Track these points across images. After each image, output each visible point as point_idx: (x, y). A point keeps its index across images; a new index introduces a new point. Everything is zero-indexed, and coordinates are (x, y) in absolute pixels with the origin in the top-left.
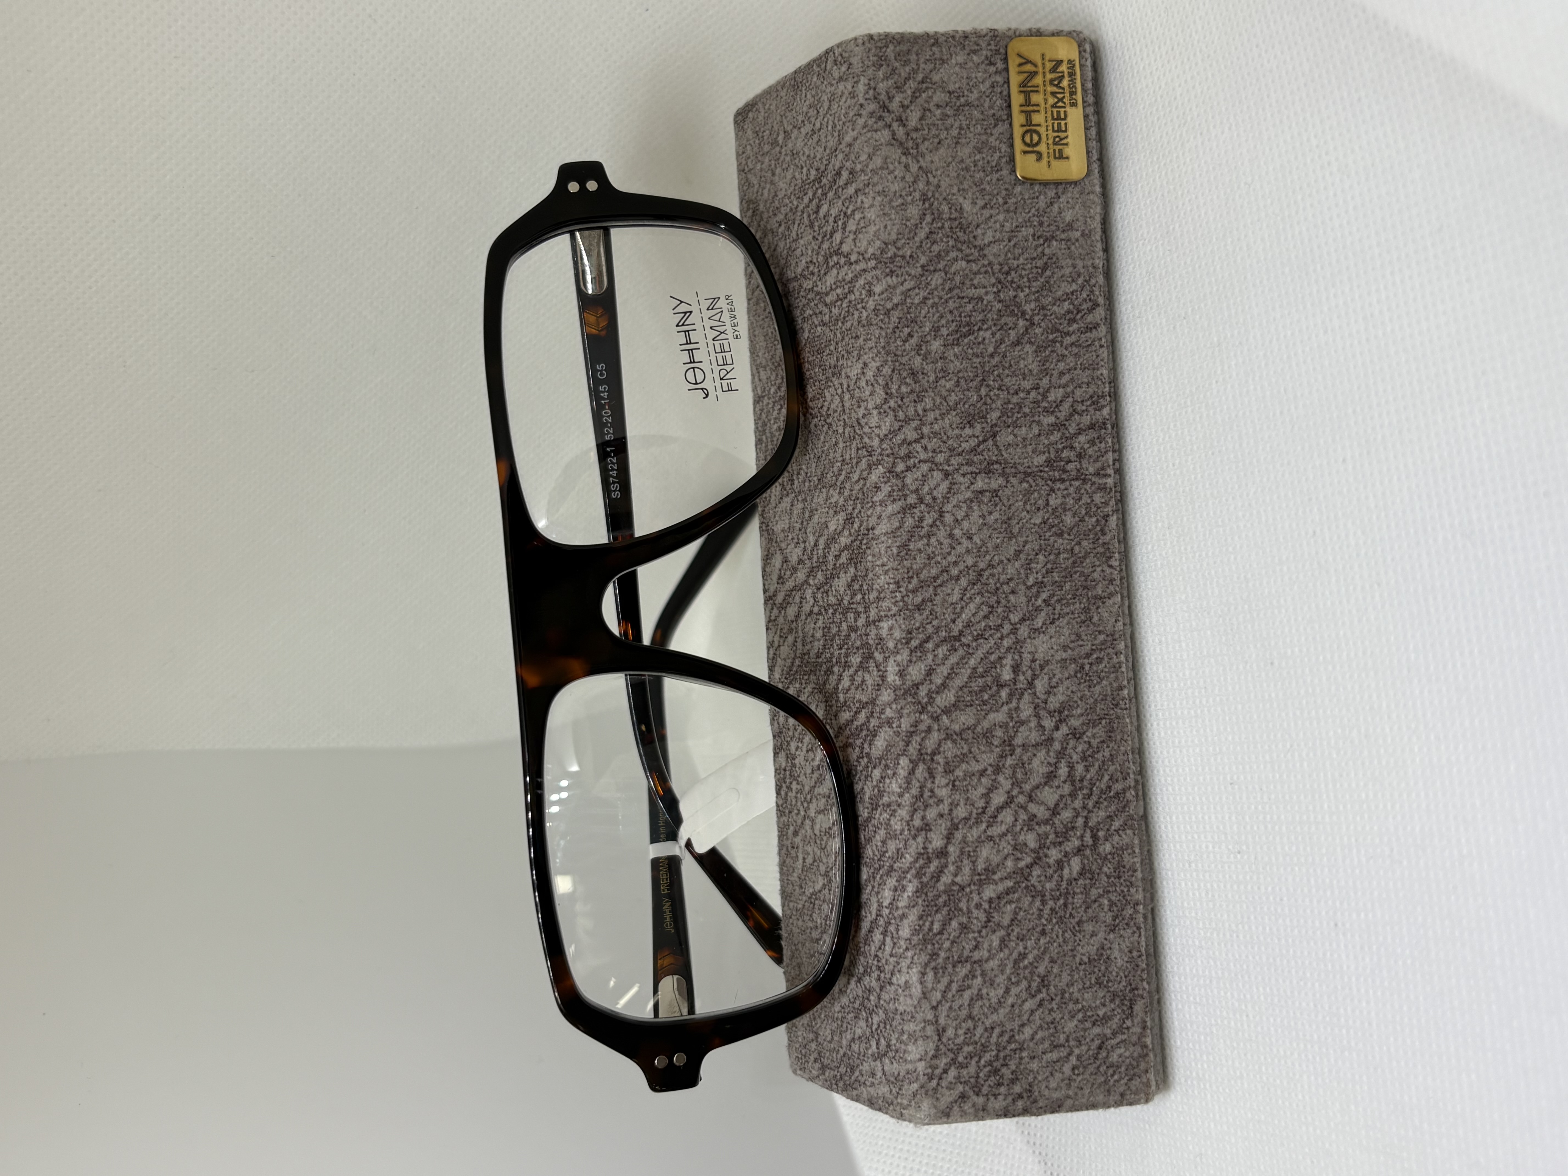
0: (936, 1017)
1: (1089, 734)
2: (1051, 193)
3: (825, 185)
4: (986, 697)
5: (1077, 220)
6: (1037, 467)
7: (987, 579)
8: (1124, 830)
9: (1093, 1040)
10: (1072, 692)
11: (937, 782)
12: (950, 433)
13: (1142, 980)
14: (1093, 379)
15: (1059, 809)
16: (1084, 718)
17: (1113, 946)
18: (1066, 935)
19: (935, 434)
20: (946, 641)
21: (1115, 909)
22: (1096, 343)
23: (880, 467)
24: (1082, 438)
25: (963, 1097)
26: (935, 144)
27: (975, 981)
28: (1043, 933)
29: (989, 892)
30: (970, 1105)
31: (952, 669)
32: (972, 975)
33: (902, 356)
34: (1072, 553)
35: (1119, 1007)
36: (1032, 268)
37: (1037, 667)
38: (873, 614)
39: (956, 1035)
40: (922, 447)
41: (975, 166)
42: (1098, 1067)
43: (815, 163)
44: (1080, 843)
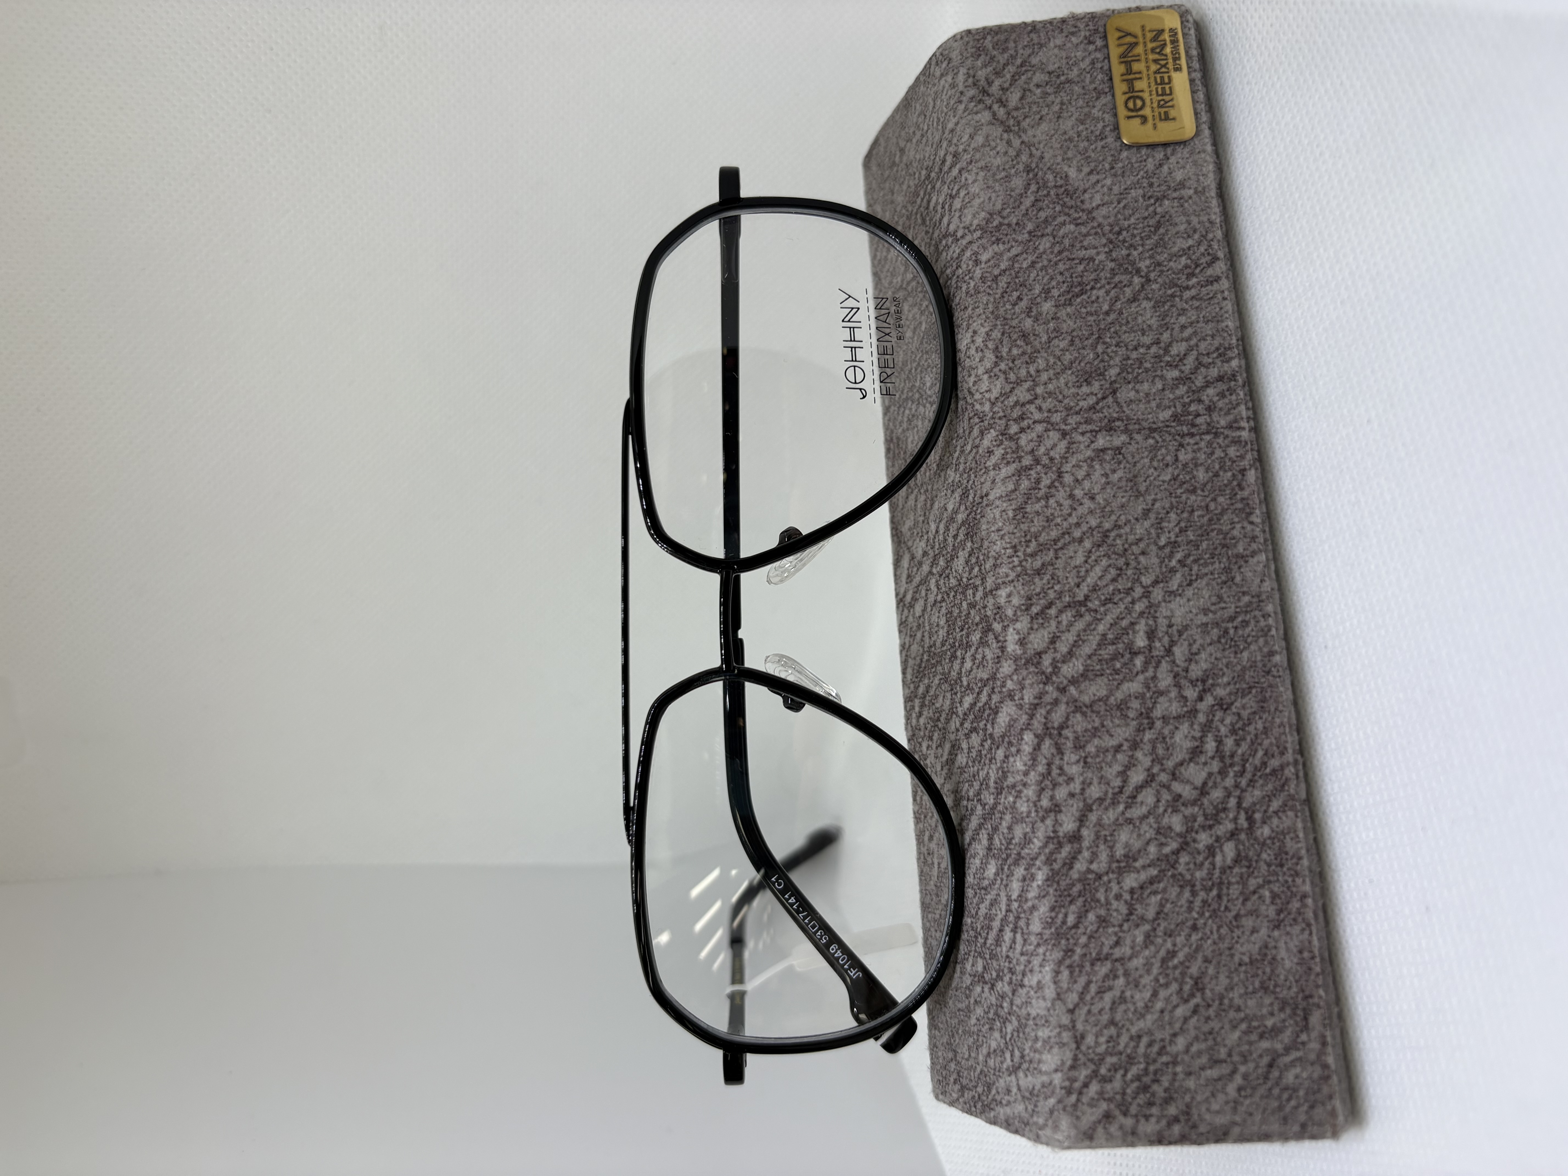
0: (1073, 1021)
1: (1237, 704)
3: (933, 178)
4: (1118, 665)
6: (1163, 422)
7: (1114, 540)
8: (1284, 811)
9: (1261, 1056)
10: (1216, 659)
11: (1066, 758)
12: (1066, 392)
13: (1317, 986)
14: (1218, 331)
15: (1207, 789)
16: (1232, 686)
17: (1279, 945)
18: (1222, 931)
19: (1050, 394)
20: (1070, 606)
21: (1278, 901)
22: (1219, 296)
24: (1211, 391)
25: (1108, 1116)
26: (1037, 120)
27: (1116, 982)
28: (1194, 928)
29: (1130, 881)
30: (1117, 1127)
31: (1079, 636)
32: (1113, 975)
33: (1012, 319)
34: (1207, 510)
35: (1290, 1017)
36: (1144, 228)
37: (1175, 633)
38: (990, 582)
39: (1097, 1043)
40: (1036, 408)
41: (1078, 137)
42: (1270, 1090)
43: (925, 163)
44: (1233, 827)
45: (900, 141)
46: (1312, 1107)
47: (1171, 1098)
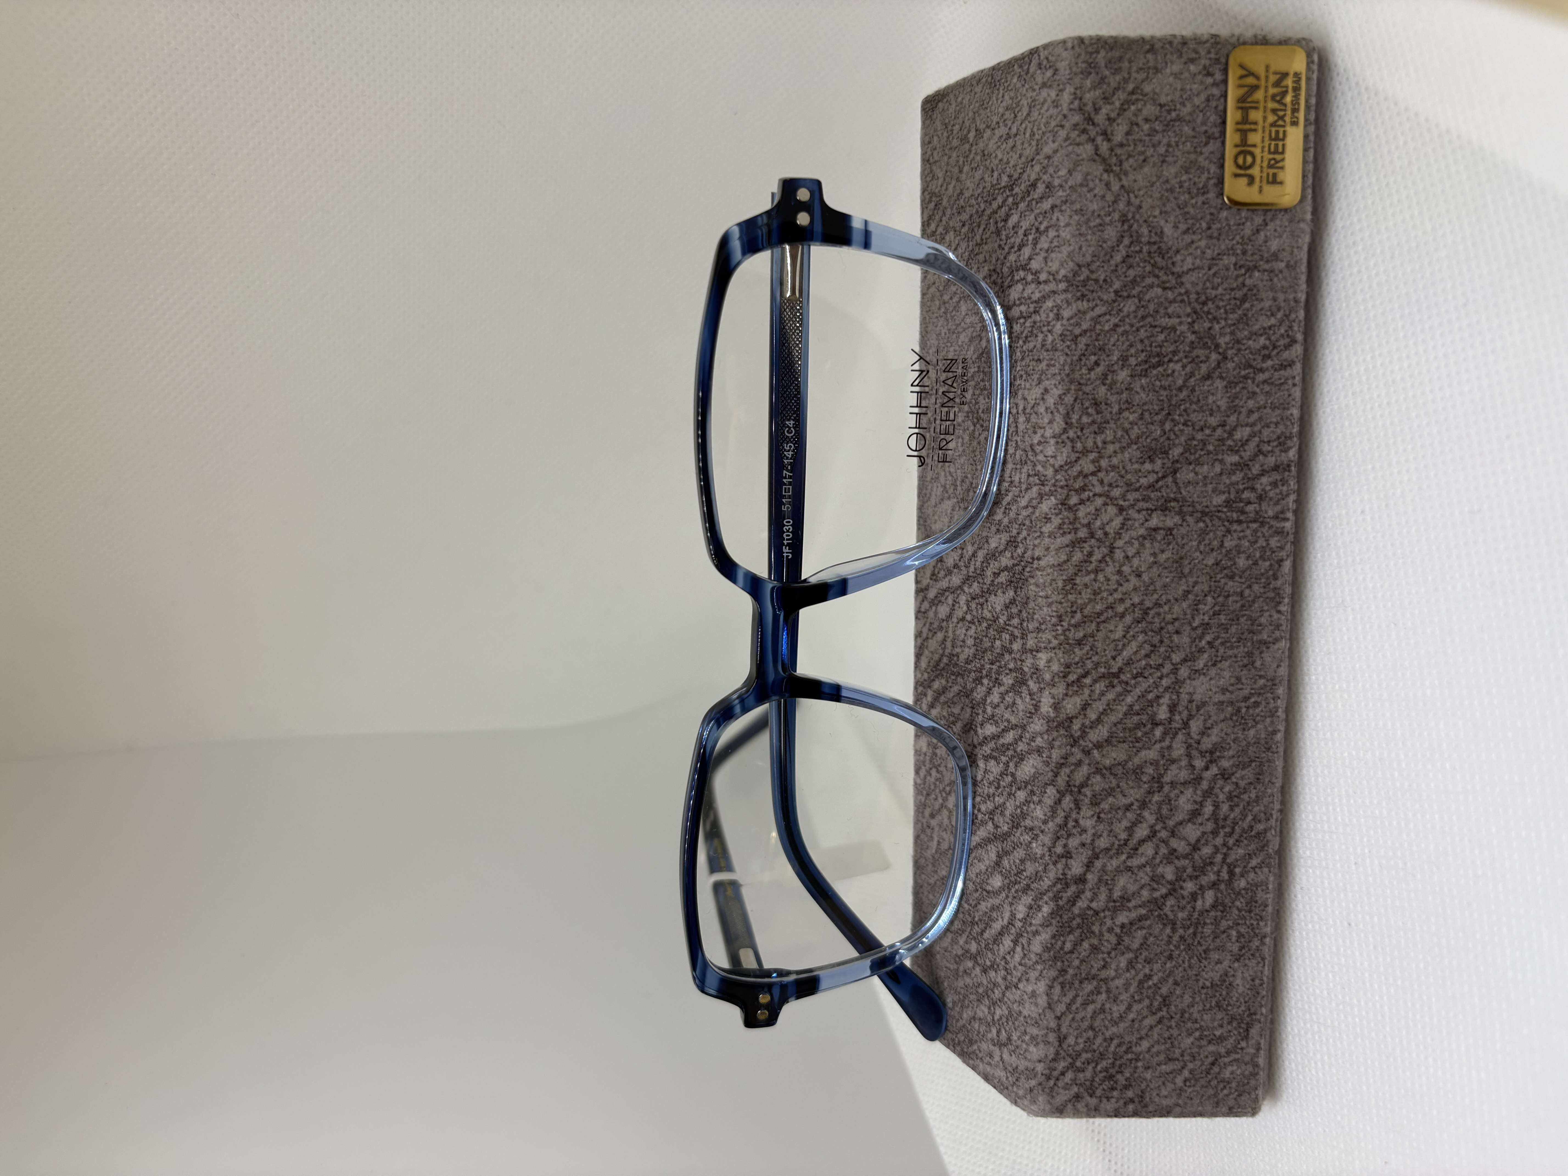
0: (1059, 1026)
1: (1237, 775)
2: (1258, 220)
3: (1016, 194)
4: (1140, 734)
5: (1284, 250)
6: (1215, 506)
7: (1153, 618)
8: (1261, 867)
9: (1207, 1057)
10: (1226, 734)
11: (1082, 813)
12: (1129, 467)
13: (1261, 1006)
14: (1282, 419)
15: (1199, 845)
16: (1235, 759)
17: (1236, 974)
18: (1192, 961)
19: (1114, 468)
20: (1104, 677)
21: (1243, 940)
22: (1290, 382)
23: (1052, 498)
24: (1265, 480)
25: (1078, 1097)
26: (1140, 162)
27: (1099, 996)
28: (1170, 957)
29: (1123, 918)
30: (1083, 1104)
31: (1108, 705)
32: (1097, 991)
33: (1087, 385)
34: (1242, 596)
35: (1235, 1028)
36: (1230, 299)
37: (1194, 707)
38: (1031, 643)
39: (1077, 1043)
40: (1098, 480)
42: (1210, 1081)
43: (1008, 169)
44: (1216, 878)
45: (978, 119)
46: (1240, 1095)
47: (1130, 1085)
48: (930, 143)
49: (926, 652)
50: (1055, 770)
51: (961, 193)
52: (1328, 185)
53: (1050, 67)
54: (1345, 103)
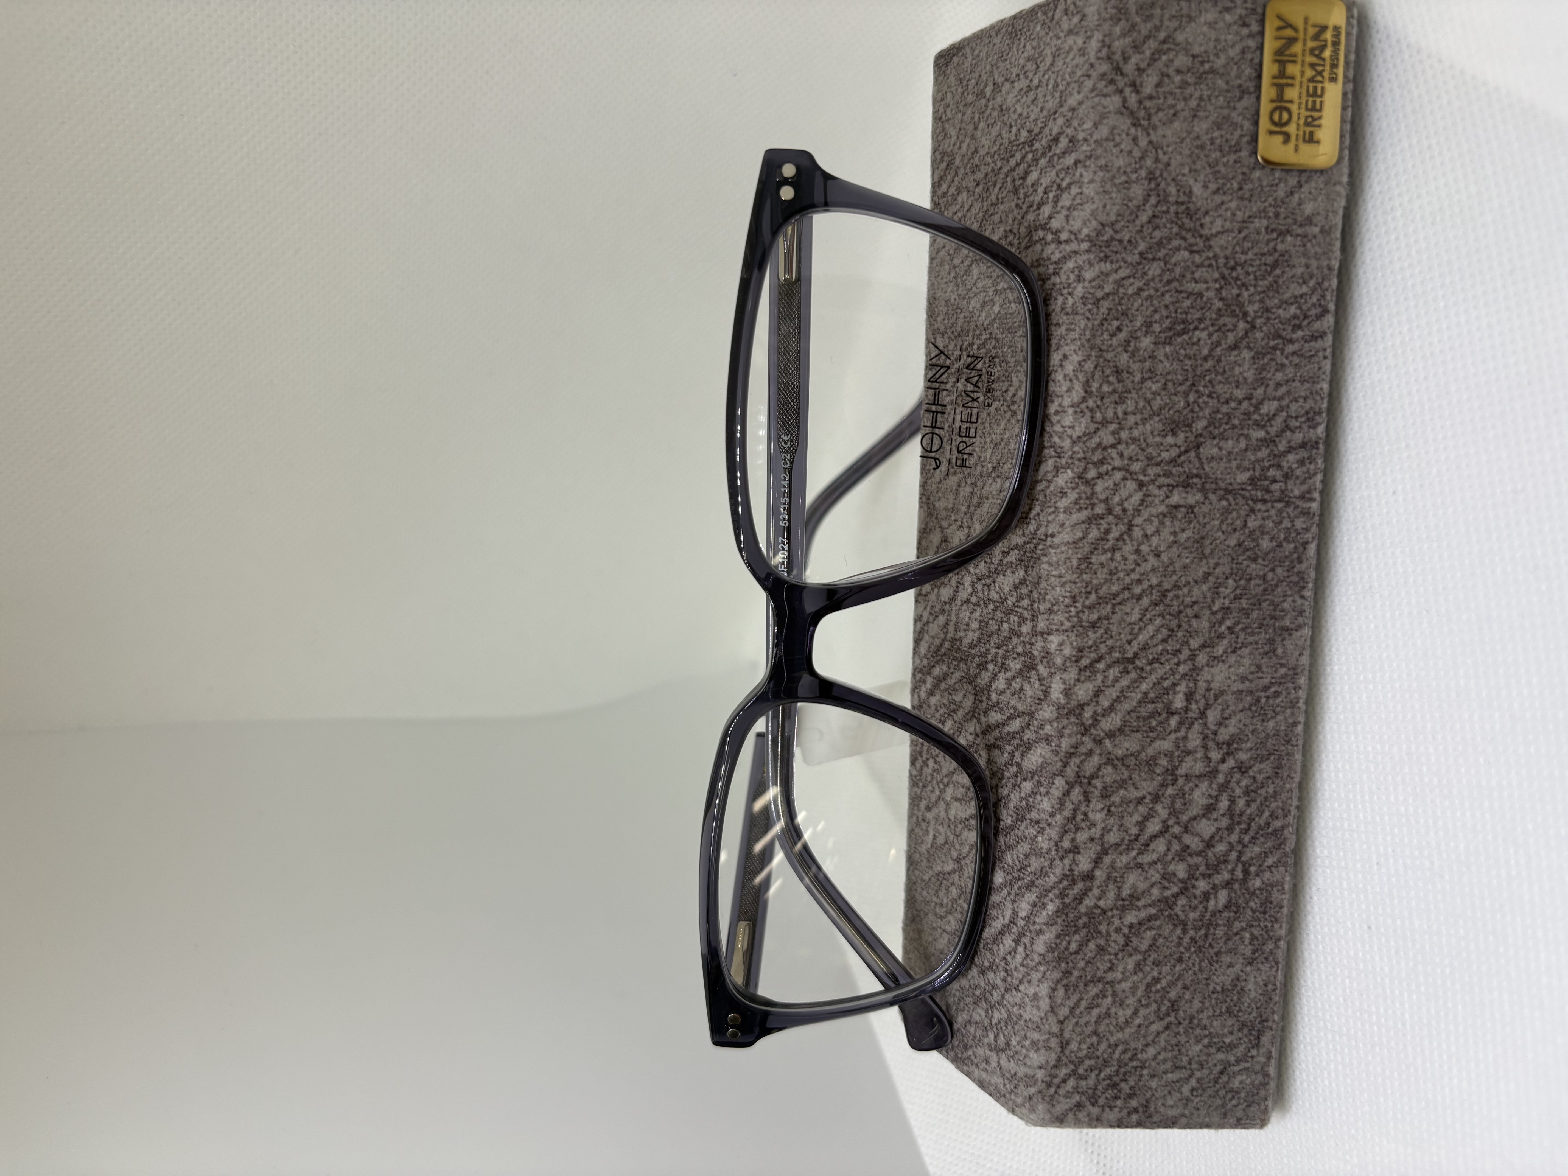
0: (1062, 1030)
1: (1255, 769)
2: (1293, 181)
3: (1037, 150)
4: (1154, 723)
5: (1318, 214)
6: (1239, 484)
7: (1172, 600)
8: (1277, 867)
9: (1215, 1065)
10: (1244, 725)
12: (1150, 440)
13: (1273, 1013)
14: (1311, 393)
15: (1213, 842)
16: (1253, 752)
17: (1248, 978)
18: (1203, 964)
19: (1134, 440)
20: (1118, 662)
21: (1256, 943)
22: (1321, 354)
23: (1069, 471)
24: (1291, 457)
25: (1079, 1106)
26: (1170, 116)
27: (1105, 1000)
28: (1180, 960)
29: (1131, 917)
30: (1085, 1113)
31: (1122, 692)
32: (1102, 995)
33: (1108, 351)
34: (1264, 579)
35: (1246, 1036)
36: (1260, 265)
37: (1212, 696)
38: (1042, 625)
39: (1079, 1049)
40: (1118, 453)
41: (1212, 144)
42: (1218, 1091)
43: (1028, 124)
44: (1230, 877)
45: (996, 72)
46: (1249, 1106)
47: (1135, 1094)
48: (942, 100)
49: (926, 637)
50: (1064, 760)
51: (976, 151)
52: (1365, 148)
53: (1077, 12)
54: (1384, 61)
